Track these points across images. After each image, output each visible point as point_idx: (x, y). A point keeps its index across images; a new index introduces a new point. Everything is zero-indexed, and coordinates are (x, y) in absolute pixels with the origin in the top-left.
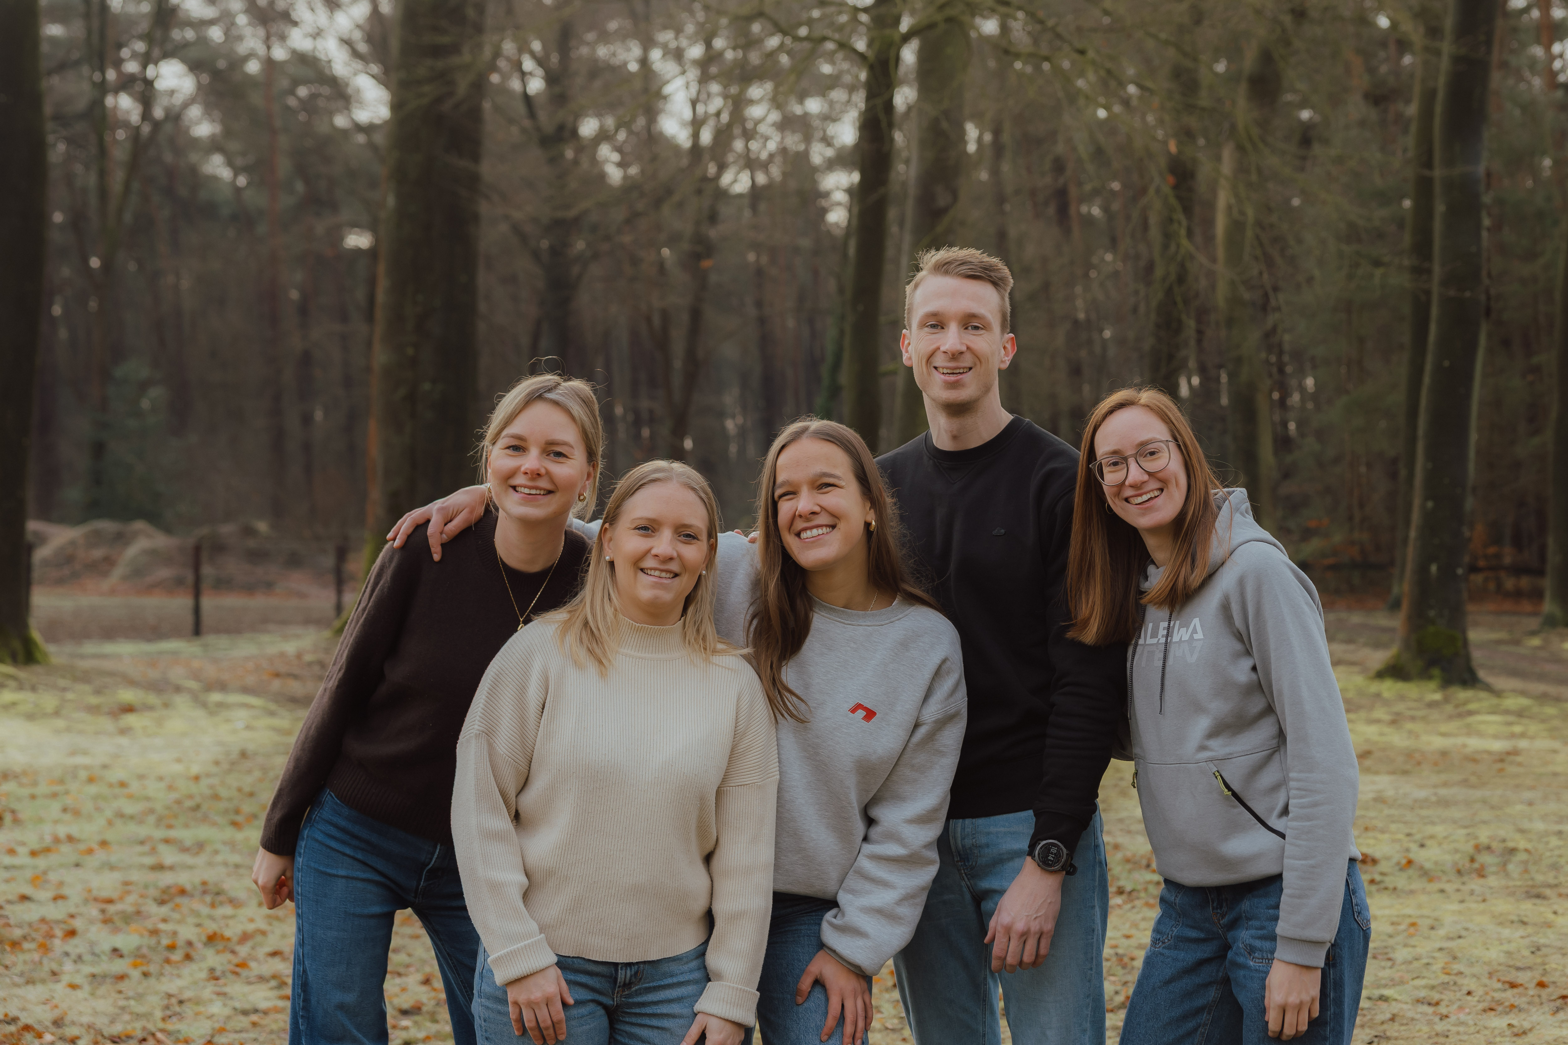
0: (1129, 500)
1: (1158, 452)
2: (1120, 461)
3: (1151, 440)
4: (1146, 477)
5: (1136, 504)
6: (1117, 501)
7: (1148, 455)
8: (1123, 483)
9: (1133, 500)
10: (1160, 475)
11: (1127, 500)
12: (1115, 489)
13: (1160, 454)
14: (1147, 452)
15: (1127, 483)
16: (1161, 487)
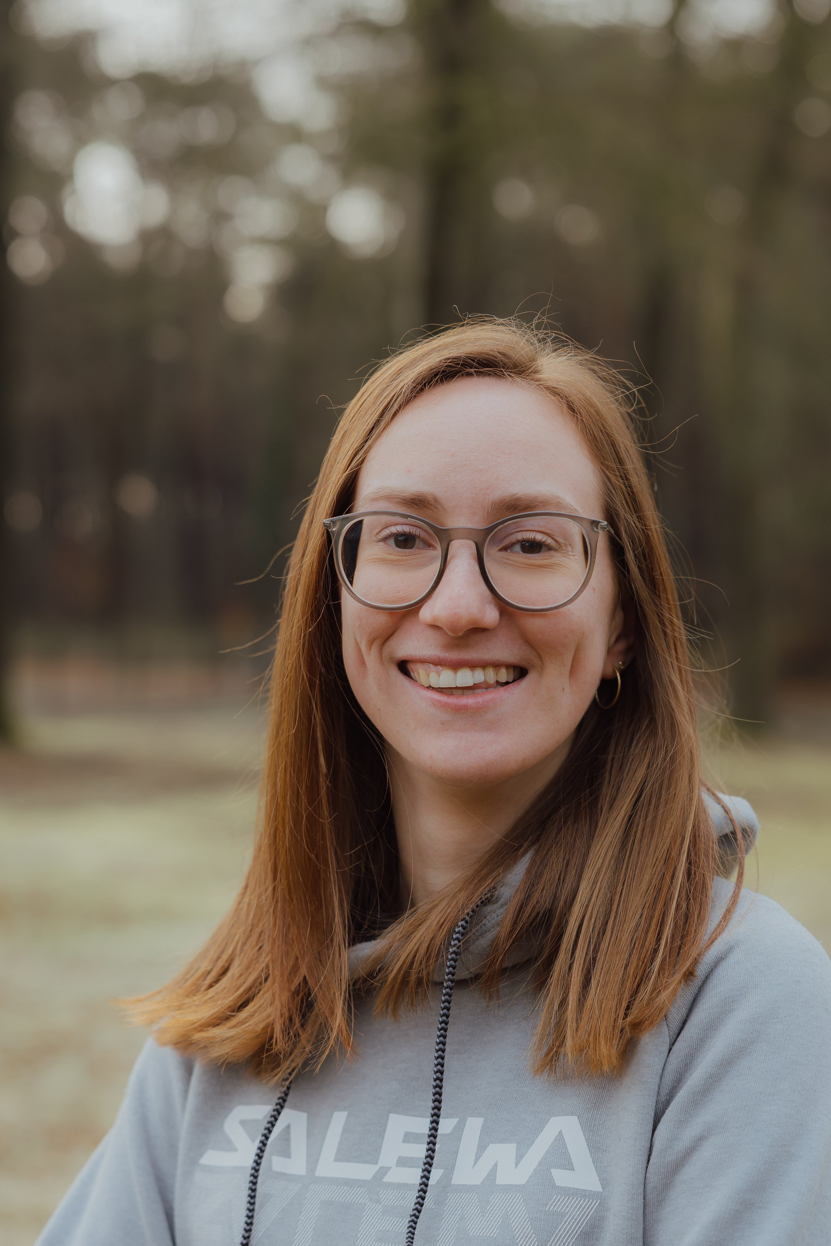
0: (411, 667)
1: (550, 548)
2: (423, 534)
3: (545, 503)
4: (491, 616)
5: (430, 688)
6: (371, 659)
7: (518, 548)
8: (413, 610)
9: (420, 672)
10: (534, 625)
11: (404, 667)
12: (382, 620)
13: (556, 558)
14: (520, 536)
15: (426, 613)
16: (524, 664)
